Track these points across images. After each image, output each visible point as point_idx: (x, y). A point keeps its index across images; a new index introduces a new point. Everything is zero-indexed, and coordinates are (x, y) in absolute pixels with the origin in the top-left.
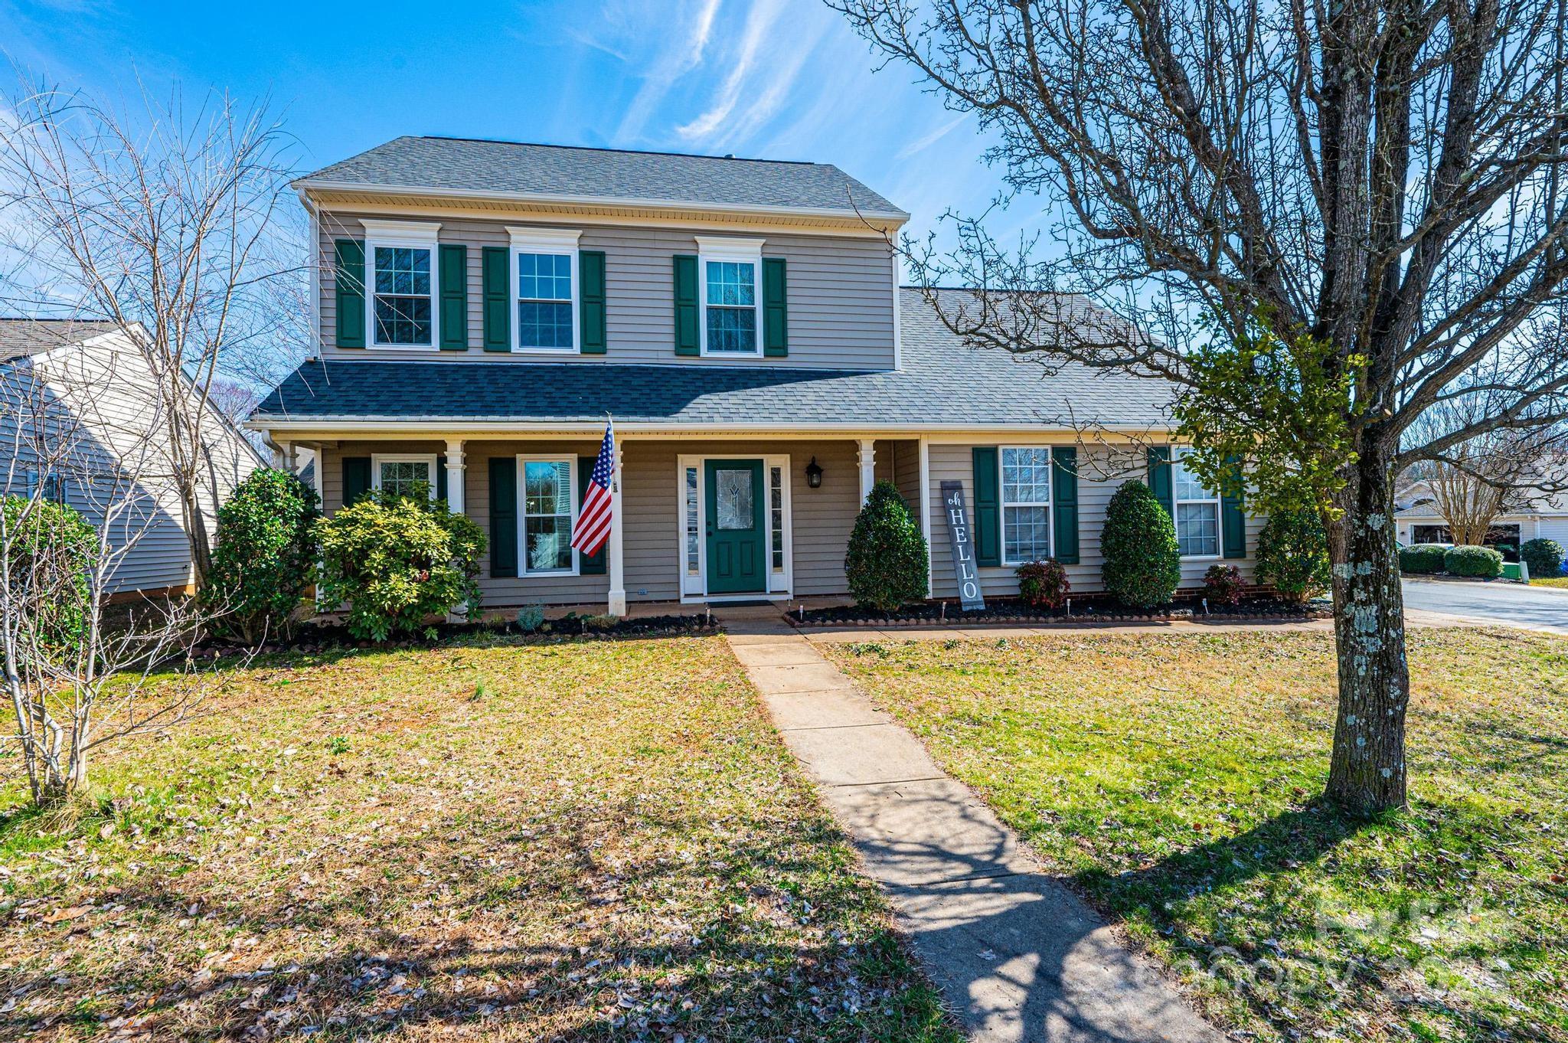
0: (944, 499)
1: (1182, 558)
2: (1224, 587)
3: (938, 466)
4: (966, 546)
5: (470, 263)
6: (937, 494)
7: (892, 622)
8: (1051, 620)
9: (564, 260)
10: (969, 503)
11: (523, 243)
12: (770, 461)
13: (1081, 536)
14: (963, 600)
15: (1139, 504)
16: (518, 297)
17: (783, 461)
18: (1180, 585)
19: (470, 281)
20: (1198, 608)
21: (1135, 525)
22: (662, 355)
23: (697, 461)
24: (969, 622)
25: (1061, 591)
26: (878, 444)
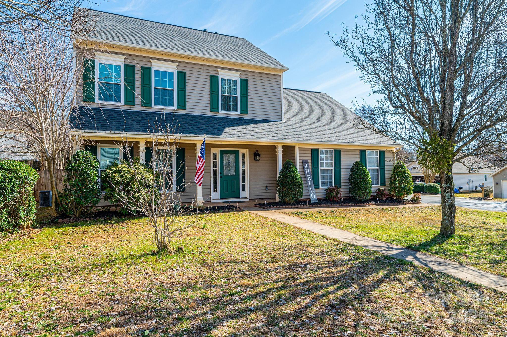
0: (303, 166)
1: (373, 186)
2: (382, 195)
3: (301, 155)
4: (311, 181)
5: (136, 72)
6: (301, 164)
7: (293, 206)
8: (338, 205)
9: (171, 74)
10: (310, 167)
11: (156, 66)
12: (242, 151)
13: (342, 179)
14: (311, 199)
15: (361, 169)
16: (154, 87)
17: (245, 151)
18: (372, 194)
19: (136, 79)
20: (376, 201)
21: (360, 175)
22: (205, 111)
23: (217, 151)
24: (315, 206)
25: (339, 196)
26: (283, 147)
